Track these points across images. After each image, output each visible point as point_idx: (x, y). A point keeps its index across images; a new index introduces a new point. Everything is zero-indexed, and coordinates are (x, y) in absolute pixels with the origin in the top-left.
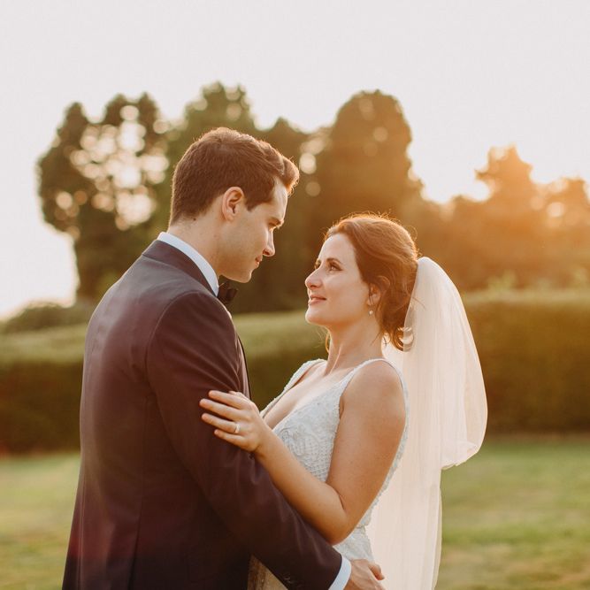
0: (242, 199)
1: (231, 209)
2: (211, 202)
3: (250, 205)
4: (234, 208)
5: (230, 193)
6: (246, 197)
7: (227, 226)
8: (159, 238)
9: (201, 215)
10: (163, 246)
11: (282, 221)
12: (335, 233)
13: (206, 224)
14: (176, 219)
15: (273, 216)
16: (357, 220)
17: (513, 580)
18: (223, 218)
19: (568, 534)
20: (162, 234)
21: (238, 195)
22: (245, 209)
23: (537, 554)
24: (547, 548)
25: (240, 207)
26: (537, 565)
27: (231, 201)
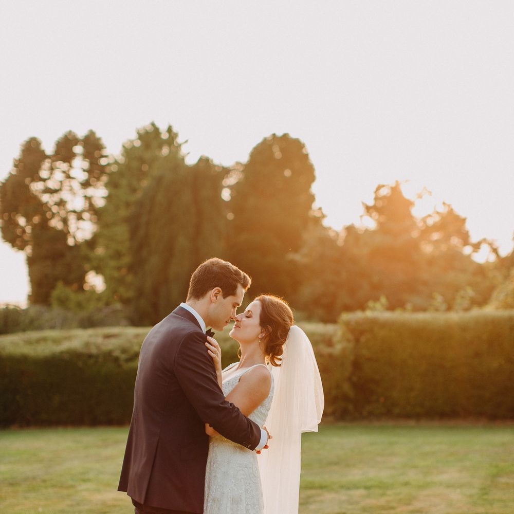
0: (221, 293)
1: (215, 298)
2: (206, 293)
3: (225, 296)
4: (216, 297)
5: (215, 290)
6: (223, 292)
7: (213, 305)
8: (180, 305)
9: (201, 299)
10: (182, 309)
11: (241, 304)
12: (257, 300)
13: (203, 302)
14: (189, 299)
15: (236, 301)
16: (268, 297)
17: (364, 509)
18: (211, 301)
19: (406, 484)
20: (182, 303)
21: (219, 291)
22: (222, 299)
23: (383, 495)
24: (389, 492)
25: (220, 297)
26: (382, 501)
27: (216, 294)
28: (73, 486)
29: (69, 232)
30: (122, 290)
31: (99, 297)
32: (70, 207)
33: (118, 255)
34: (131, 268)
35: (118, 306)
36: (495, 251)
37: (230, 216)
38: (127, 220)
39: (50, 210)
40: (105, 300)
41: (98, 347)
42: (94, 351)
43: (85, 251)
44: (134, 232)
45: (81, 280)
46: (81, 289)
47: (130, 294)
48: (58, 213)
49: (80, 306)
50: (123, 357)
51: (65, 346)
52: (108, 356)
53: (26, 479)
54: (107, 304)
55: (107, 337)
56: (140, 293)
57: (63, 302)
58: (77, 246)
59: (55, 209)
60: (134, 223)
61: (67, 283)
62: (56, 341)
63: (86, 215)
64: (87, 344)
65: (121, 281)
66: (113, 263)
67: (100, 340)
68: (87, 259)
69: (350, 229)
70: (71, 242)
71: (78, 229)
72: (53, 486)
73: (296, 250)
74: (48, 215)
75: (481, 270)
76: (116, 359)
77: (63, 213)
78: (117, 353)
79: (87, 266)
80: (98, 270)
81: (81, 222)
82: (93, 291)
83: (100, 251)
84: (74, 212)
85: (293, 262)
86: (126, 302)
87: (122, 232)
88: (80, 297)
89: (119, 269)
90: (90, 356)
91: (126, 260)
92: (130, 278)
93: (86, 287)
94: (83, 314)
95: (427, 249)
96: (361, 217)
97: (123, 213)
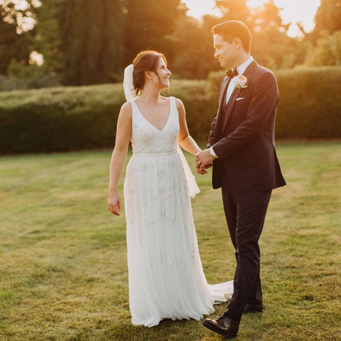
28: (45, 191)
29: (17, 25)
30: (55, 63)
31: (40, 69)
32: (17, 8)
33: (51, 40)
34: (61, 48)
35: (53, 74)
36: (302, 29)
37: (125, 11)
38: (56, 16)
39: (4, 10)
40: (45, 70)
41: (49, 100)
42: (46, 103)
43: (29, 37)
44: (62, 23)
45: (27, 57)
46: (27, 64)
47: (61, 66)
48: (10, 12)
49: (28, 75)
50: (66, 106)
51: (27, 101)
52: (56, 106)
53: (14, 187)
54: (46, 73)
55: (55, 93)
56: (68, 65)
57: (16, 73)
58: (24, 34)
59: (7, 10)
60: (61, 18)
61: (19, 60)
62: (20, 98)
63: (29, 13)
64: (42, 99)
65: (54, 57)
66: (48, 45)
67: (49, 96)
68: (31, 43)
69: (206, 18)
70: (19, 32)
71: (24, 23)
72: (33, 190)
73: (171, 32)
74: (3, 14)
75: (293, 42)
76: (62, 109)
77: (13, 12)
78: (62, 104)
79: (31, 48)
80: (39, 50)
81: (25, 18)
82: (35, 65)
83: (39, 37)
84: (20, 11)
85: (169, 41)
86: (58, 71)
87: (53, 24)
88: (28, 69)
89: (52, 49)
90: (44, 107)
91: (57, 43)
92: (60, 55)
93: (31, 62)
94: (30, 80)
95: (258, 29)
96: (213, 9)
97: (54, 11)
